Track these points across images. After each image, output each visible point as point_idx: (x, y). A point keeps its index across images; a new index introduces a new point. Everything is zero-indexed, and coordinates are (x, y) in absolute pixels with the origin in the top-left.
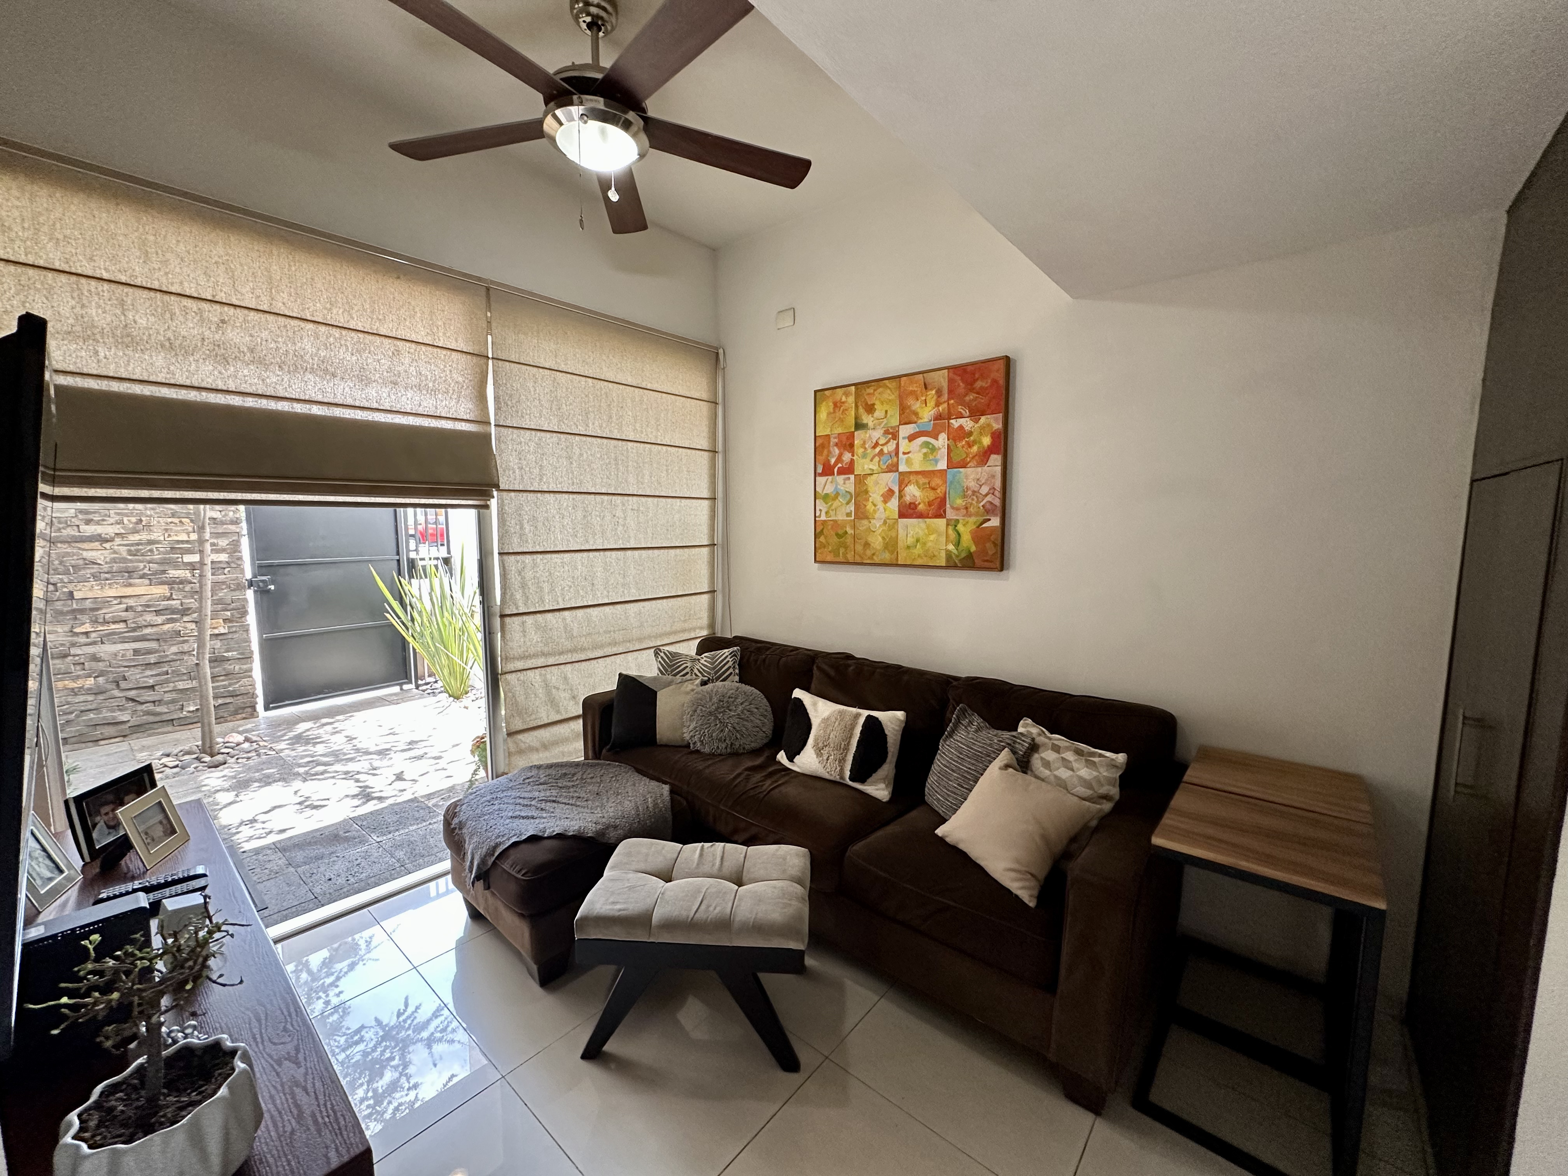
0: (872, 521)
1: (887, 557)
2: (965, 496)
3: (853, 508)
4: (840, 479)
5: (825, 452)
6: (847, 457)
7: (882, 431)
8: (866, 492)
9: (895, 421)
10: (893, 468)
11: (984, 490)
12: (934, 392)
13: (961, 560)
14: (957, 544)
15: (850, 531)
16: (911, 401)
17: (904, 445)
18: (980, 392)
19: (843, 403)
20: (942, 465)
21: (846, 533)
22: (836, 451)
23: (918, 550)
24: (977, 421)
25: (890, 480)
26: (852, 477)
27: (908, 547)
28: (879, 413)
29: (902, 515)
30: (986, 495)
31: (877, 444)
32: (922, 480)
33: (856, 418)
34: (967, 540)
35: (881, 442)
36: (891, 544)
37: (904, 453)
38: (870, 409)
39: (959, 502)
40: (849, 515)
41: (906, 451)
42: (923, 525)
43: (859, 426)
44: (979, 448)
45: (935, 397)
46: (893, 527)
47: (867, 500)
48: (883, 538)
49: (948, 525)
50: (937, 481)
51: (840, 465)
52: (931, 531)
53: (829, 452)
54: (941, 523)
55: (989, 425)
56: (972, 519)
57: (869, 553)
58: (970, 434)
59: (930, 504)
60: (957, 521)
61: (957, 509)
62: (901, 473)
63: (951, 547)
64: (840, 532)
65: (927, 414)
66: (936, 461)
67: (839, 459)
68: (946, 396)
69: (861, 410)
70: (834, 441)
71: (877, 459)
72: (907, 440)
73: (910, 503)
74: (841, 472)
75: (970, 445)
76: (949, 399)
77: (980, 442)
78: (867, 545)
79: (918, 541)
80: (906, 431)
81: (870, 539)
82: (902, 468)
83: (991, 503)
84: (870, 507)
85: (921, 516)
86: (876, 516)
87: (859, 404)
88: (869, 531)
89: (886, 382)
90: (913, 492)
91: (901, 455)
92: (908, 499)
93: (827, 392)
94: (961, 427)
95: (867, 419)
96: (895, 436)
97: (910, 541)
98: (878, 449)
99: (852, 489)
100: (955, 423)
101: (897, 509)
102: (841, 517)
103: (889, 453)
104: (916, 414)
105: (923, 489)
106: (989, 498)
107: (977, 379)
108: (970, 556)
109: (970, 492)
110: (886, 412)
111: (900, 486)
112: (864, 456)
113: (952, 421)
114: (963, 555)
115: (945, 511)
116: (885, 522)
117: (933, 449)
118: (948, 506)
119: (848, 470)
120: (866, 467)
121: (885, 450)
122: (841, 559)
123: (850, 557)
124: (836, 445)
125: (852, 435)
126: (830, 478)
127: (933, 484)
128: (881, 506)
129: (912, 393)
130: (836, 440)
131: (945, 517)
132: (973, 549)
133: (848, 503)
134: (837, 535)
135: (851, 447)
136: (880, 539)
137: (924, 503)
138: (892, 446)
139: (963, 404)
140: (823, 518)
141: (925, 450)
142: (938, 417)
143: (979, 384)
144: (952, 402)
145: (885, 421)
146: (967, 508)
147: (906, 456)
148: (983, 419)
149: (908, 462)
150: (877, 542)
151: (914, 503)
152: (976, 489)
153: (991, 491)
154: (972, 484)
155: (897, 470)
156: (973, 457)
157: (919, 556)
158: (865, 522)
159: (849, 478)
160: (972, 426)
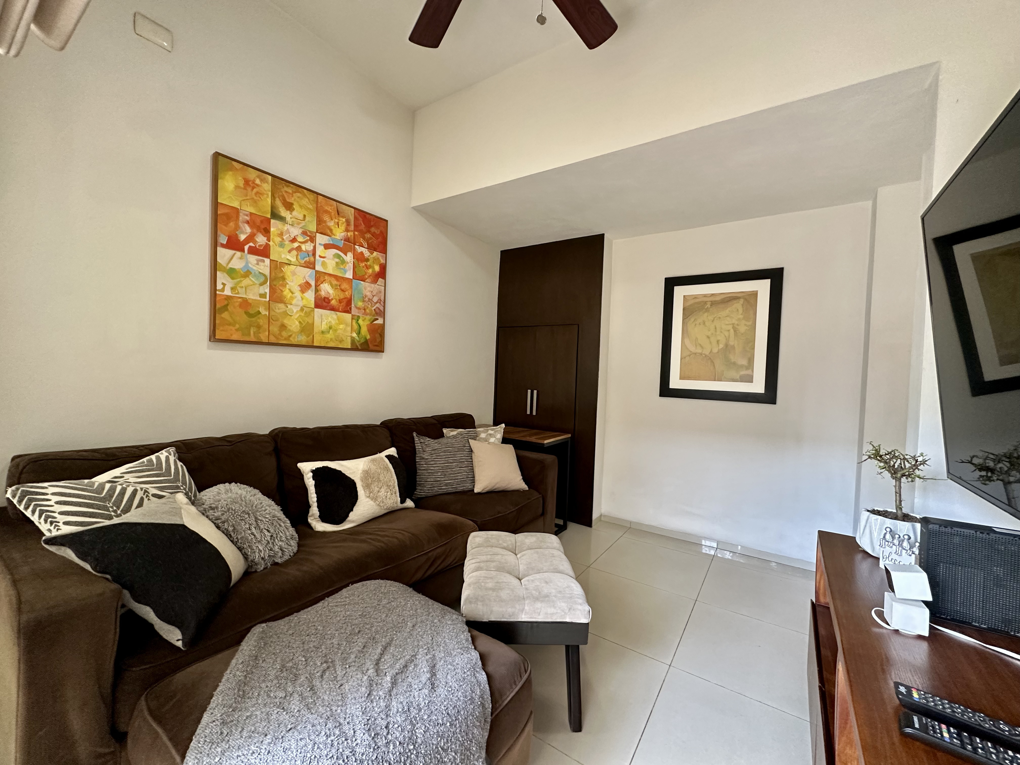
0: (289, 306)
1: (303, 339)
2: (364, 301)
3: (267, 291)
4: (253, 259)
5: (232, 224)
6: (261, 239)
7: (301, 231)
8: (284, 278)
9: (313, 227)
10: (311, 265)
11: (375, 299)
12: (344, 220)
13: (361, 345)
14: (359, 333)
15: (264, 312)
16: (326, 218)
17: (320, 251)
18: (373, 234)
19: (257, 185)
20: (349, 275)
21: (259, 313)
22: (248, 230)
23: (329, 336)
24: (372, 253)
25: (307, 274)
26: (267, 261)
27: (323, 332)
28: (298, 213)
29: (317, 306)
30: (376, 303)
31: (294, 240)
32: (335, 282)
33: (273, 207)
34: (364, 330)
35: (300, 239)
36: (307, 328)
37: (320, 257)
38: (289, 207)
39: (360, 304)
40: (263, 296)
41: (323, 255)
42: (335, 317)
43: (275, 215)
44: (372, 271)
45: (345, 224)
46: (310, 313)
47: (284, 285)
48: (300, 322)
49: (352, 319)
50: (345, 286)
51: (251, 244)
52: (340, 322)
53: (237, 227)
54: (348, 316)
55: (378, 258)
56: (368, 317)
57: (284, 334)
58: (367, 260)
59: (340, 301)
60: (359, 317)
61: (359, 309)
62: (317, 272)
63: (354, 335)
64: (252, 311)
65: (339, 233)
66: (345, 272)
67: (251, 238)
68: (352, 228)
69: (278, 203)
70: (243, 217)
71: (294, 252)
72: (323, 247)
73: (325, 298)
74: (253, 251)
75: (368, 267)
76: (355, 230)
77: (374, 268)
78: (283, 327)
79: (330, 328)
80: (321, 239)
81: (286, 321)
82: (318, 267)
83: (379, 309)
84: (286, 293)
85: (333, 309)
86: (294, 302)
87: (276, 196)
88: (286, 314)
89: (305, 191)
90: (327, 289)
91: (317, 257)
92: (323, 294)
93: (234, 163)
94: (362, 253)
95: (283, 212)
96: (312, 239)
97: (324, 327)
98: (296, 245)
99: (267, 272)
100: (359, 249)
101: (313, 300)
102: (252, 296)
103: (307, 251)
104: (331, 230)
105: (336, 289)
106: (378, 305)
107: (372, 226)
108: (366, 342)
109: (367, 299)
110: (305, 216)
111: (316, 281)
112: (282, 245)
113: (356, 246)
114: (363, 341)
115: (351, 309)
116: (302, 310)
117: (343, 262)
118: (353, 305)
119: (264, 252)
120: (283, 256)
121: (303, 247)
122: (252, 338)
123: (264, 337)
124: (248, 222)
125: (268, 221)
126: (238, 254)
127: (343, 287)
128: (298, 294)
129: (326, 212)
130: (248, 218)
131: (350, 313)
132: (368, 337)
133: (261, 284)
134: (247, 313)
135: (266, 232)
136: (297, 323)
137: (336, 300)
138: (308, 247)
139: (364, 238)
140: (227, 292)
141: (337, 260)
142: (347, 240)
143: (373, 230)
144: (356, 233)
145: (303, 224)
146: (365, 309)
147: (322, 259)
148: (375, 253)
149: (324, 264)
150: (294, 325)
151: (328, 298)
152: (371, 298)
153: (379, 301)
154: (368, 294)
155: (314, 268)
156: (369, 276)
157: (331, 339)
158: (281, 306)
159: (264, 261)
160: (368, 255)
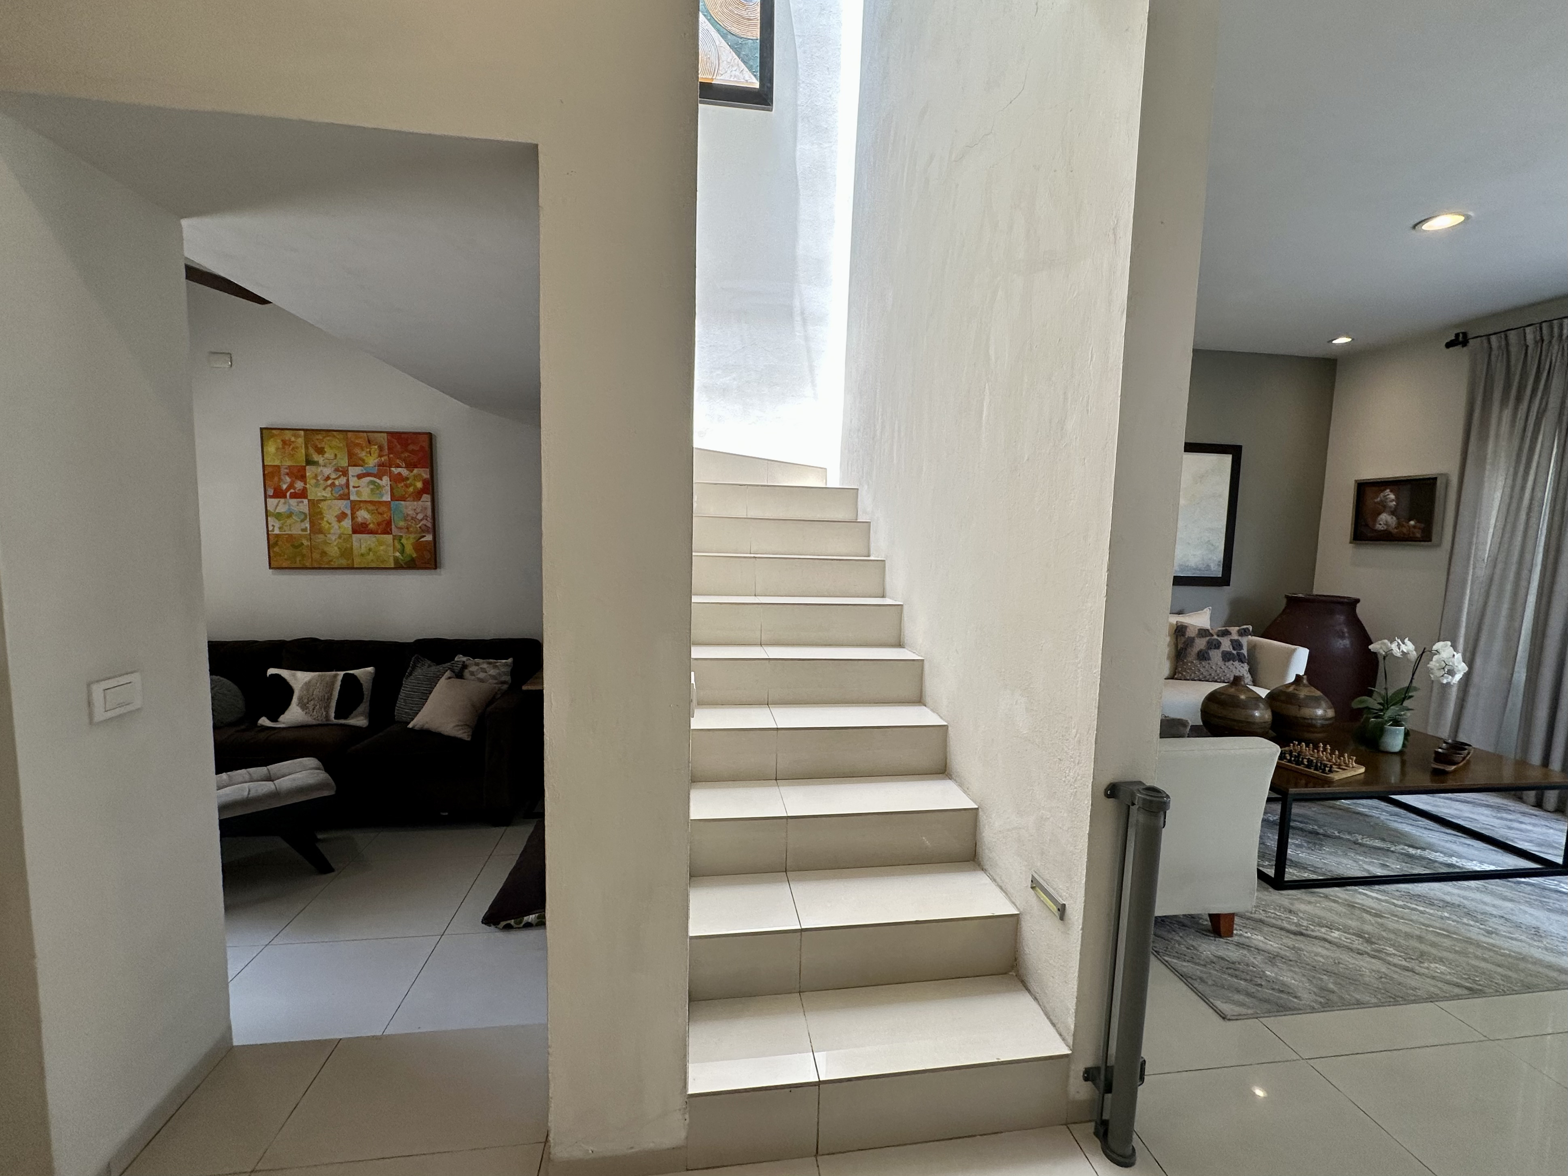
0: (328, 536)
1: (344, 562)
2: (406, 520)
3: (308, 525)
4: (293, 502)
5: (276, 479)
6: (299, 485)
7: (333, 469)
8: (321, 513)
9: (344, 463)
10: (345, 496)
11: (420, 517)
12: (376, 447)
13: (405, 564)
14: (402, 552)
15: (306, 543)
16: (357, 450)
17: (353, 482)
18: (413, 452)
19: (293, 442)
20: (387, 498)
21: (302, 544)
22: (288, 479)
23: (371, 556)
24: (412, 472)
25: (342, 506)
26: (306, 501)
27: (362, 555)
28: (329, 455)
29: (355, 531)
30: (421, 520)
31: (328, 478)
32: (371, 507)
33: (307, 455)
34: (409, 549)
35: (333, 476)
36: (347, 553)
37: (354, 487)
38: (321, 451)
39: (402, 524)
40: (305, 530)
41: (357, 486)
42: (374, 539)
43: (309, 462)
44: (414, 489)
45: (378, 451)
46: (348, 539)
47: (322, 519)
48: (339, 548)
49: (394, 539)
50: (383, 509)
51: (292, 491)
52: (381, 543)
53: (280, 480)
54: (389, 538)
55: (420, 475)
56: (412, 536)
57: (325, 559)
58: (407, 479)
59: (379, 524)
60: (401, 536)
61: (401, 528)
62: (352, 502)
63: (398, 554)
64: (296, 544)
65: (372, 461)
66: (382, 496)
67: (291, 486)
68: (386, 451)
69: (311, 450)
70: (284, 471)
71: (329, 489)
72: (356, 478)
73: (362, 524)
74: (294, 496)
75: (407, 486)
76: (389, 454)
77: (415, 486)
78: (324, 553)
79: (370, 550)
80: (353, 471)
81: (326, 549)
82: (353, 497)
83: (426, 525)
84: (324, 524)
85: (371, 532)
86: (332, 531)
87: (309, 445)
88: (326, 543)
89: (335, 433)
90: (363, 515)
91: (351, 488)
92: (360, 520)
93: (274, 431)
94: (399, 474)
95: (316, 457)
96: (345, 473)
97: (363, 550)
98: (329, 482)
99: (306, 510)
100: (395, 471)
101: (351, 527)
102: (296, 531)
103: (341, 486)
104: (363, 461)
105: (373, 513)
106: (424, 522)
107: (409, 444)
108: (413, 560)
109: (409, 518)
110: (336, 455)
111: (352, 509)
112: (317, 485)
113: (392, 469)
114: (408, 559)
115: (391, 530)
116: (340, 537)
117: (379, 487)
118: (393, 526)
119: (302, 495)
120: (319, 494)
121: (337, 483)
122: (298, 565)
123: (308, 565)
124: (287, 474)
125: (304, 468)
126: (282, 500)
127: (380, 510)
128: (335, 525)
129: (358, 445)
130: (287, 471)
131: (391, 534)
132: (415, 555)
133: (302, 521)
134: (293, 546)
135: (303, 478)
136: (336, 548)
137: (374, 523)
138: (343, 480)
139: (400, 458)
140: (277, 531)
141: (372, 487)
142: (381, 465)
143: (411, 447)
144: (392, 456)
145: (335, 462)
146: (408, 528)
147: (356, 489)
148: (416, 471)
149: (358, 493)
150: (333, 550)
151: (365, 524)
152: (414, 516)
153: (425, 518)
154: (411, 513)
155: (349, 499)
156: (410, 496)
157: (372, 560)
158: (321, 536)
159: (303, 502)
160: (407, 474)
